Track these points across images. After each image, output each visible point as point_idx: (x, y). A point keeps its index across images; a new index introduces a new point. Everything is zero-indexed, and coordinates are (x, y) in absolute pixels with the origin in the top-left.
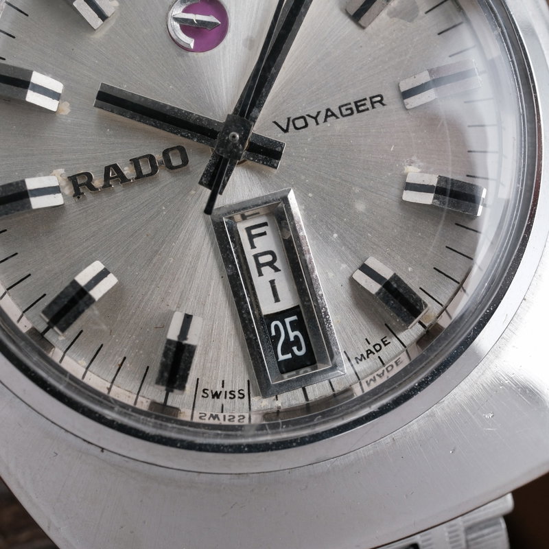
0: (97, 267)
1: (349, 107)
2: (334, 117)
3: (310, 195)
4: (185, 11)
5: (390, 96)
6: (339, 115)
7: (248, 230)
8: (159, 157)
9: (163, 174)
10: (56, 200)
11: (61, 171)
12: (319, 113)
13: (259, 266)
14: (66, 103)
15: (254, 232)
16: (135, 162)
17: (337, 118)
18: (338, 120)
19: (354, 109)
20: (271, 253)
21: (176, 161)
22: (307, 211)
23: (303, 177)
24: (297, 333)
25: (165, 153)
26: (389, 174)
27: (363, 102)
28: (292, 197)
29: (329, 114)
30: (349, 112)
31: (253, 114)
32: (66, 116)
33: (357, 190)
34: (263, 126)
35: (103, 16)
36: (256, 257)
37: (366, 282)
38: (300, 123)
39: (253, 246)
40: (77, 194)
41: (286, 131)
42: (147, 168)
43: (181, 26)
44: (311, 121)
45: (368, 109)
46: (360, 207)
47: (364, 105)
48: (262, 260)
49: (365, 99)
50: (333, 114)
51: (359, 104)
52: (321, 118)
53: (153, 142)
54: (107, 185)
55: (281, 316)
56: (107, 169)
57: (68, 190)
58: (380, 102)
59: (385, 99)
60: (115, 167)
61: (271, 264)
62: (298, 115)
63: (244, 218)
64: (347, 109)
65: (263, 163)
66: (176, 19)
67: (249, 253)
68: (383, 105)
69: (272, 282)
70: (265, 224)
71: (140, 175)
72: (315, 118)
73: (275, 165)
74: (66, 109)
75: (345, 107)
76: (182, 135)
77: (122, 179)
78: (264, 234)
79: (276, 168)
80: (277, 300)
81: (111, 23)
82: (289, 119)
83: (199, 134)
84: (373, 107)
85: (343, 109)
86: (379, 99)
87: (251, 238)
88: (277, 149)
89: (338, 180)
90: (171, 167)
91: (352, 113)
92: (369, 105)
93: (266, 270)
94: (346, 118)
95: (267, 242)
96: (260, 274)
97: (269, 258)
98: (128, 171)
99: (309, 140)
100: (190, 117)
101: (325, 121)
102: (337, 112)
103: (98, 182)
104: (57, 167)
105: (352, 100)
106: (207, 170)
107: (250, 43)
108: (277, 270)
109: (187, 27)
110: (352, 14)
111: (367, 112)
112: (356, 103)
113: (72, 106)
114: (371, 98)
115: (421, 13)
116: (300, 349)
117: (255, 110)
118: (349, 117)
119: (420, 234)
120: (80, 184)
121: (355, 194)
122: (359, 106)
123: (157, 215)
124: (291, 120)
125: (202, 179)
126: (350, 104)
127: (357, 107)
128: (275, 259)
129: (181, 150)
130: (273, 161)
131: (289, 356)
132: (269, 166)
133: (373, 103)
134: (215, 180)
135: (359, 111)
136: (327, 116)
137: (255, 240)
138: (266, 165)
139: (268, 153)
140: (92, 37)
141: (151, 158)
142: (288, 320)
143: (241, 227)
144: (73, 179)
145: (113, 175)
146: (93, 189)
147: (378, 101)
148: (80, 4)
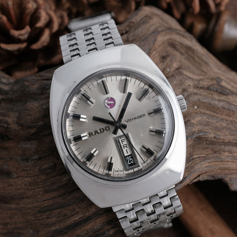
0: (95, 149)
3: (133, 134)
4: (108, 101)
5: (146, 114)
7: (122, 140)
8: (104, 128)
9: (105, 131)
10: (86, 138)
11: (87, 132)
13: (124, 147)
15: (122, 141)
16: (100, 130)
20: (126, 144)
21: (107, 129)
22: (132, 137)
23: (131, 130)
24: (132, 159)
25: (106, 128)
26: (147, 129)
28: (129, 134)
29: (135, 118)
31: (121, 120)
34: (123, 122)
35: (92, 103)
36: (123, 145)
37: (143, 149)
38: (130, 120)
39: (123, 144)
40: (90, 136)
41: (127, 122)
42: (102, 131)
44: (132, 120)
46: (142, 135)
48: (124, 146)
52: (134, 119)
53: (103, 126)
54: (95, 134)
55: (128, 156)
56: (95, 131)
57: (88, 136)
60: (97, 131)
61: (126, 147)
63: (121, 138)
66: (106, 103)
67: (122, 145)
69: (126, 150)
70: (125, 139)
71: (101, 132)
74: (87, 121)
76: (108, 124)
77: (98, 133)
79: (126, 129)
80: (128, 153)
81: (94, 104)
83: (111, 124)
85: (138, 117)
87: (122, 142)
90: (107, 130)
92: (142, 116)
93: (125, 148)
95: (125, 142)
96: (124, 149)
97: (126, 145)
98: (99, 131)
99: (132, 123)
102: (136, 118)
103: (93, 134)
105: (139, 115)
106: (113, 131)
107: (120, 106)
108: (127, 148)
109: (108, 104)
110: (138, 99)
113: (88, 120)
115: (151, 98)
116: (132, 162)
117: (121, 119)
118: (139, 119)
119: (153, 139)
120: (90, 134)
121: (141, 133)
122: (140, 117)
123: (105, 139)
124: (128, 120)
129: (109, 127)
131: (130, 163)
134: (115, 132)
138: (124, 129)
139: (125, 127)
140: (91, 107)
141: (103, 129)
142: (130, 157)
143: (120, 140)
144: (89, 134)
145: (96, 132)
146: (93, 135)
147: (144, 115)
148: (88, 102)
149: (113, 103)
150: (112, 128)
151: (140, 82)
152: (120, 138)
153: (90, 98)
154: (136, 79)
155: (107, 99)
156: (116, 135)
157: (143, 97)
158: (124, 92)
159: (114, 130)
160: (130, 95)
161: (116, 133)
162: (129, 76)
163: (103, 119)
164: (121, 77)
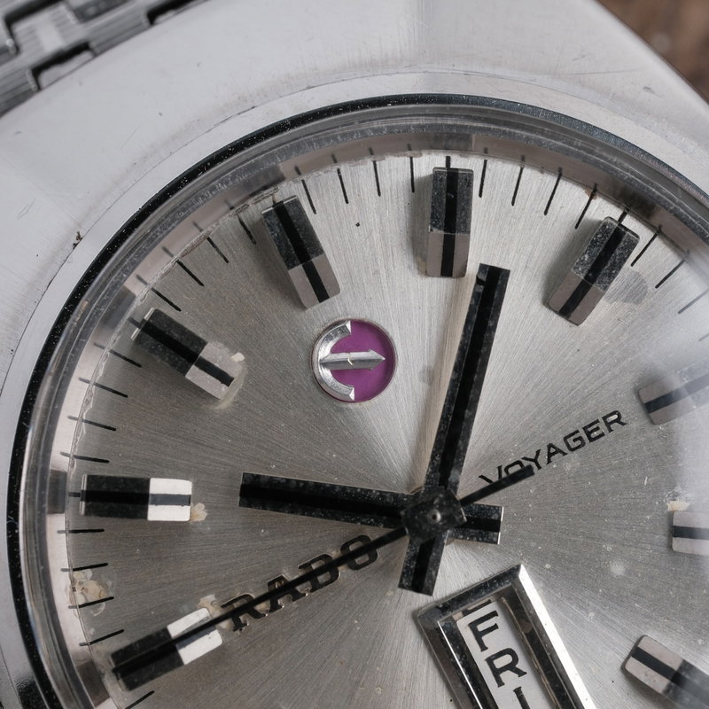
1: (576, 436)
2: (560, 454)
3: (547, 566)
5: (630, 410)
6: (566, 451)
7: (473, 626)
8: (335, 553)
9: (344, 573)
10: (212, 640)
11: (211, 597)
12: (538, 452)
13: (497, 673)
14: (200, 504)
15: (481, 627)
17: (565, 454)
18: (566, 456)
19: (585, 437)
20: (509, 651)
23: (533, 544)
25: (345, 548)
26: (648, 517)
27: (595, 426)
28: (525, 577)
29: (553, 451)
30: (579, 443)
31: (452, 478)
32: (202, 522)
33: (609, 548)
35: (225, 379)
36: (490, 661)
37: (646, 675)
39: (483, 648)
40: (238, 626)
43: (332, 372)
45: (602, 435)
46: (618, 569)
47: (598, 429)
48: (499, 663)
49: (597, 421)
50: (558, 451)
51: (590, 429)
52: (543, 459)
53: (326, 536)
54: (275, 607)
56: (272, 585)
57: (225, 623)
58: (618, 420)
59: (623, 416)
60: (282, 580)
61: (511, 667)
62: (511, 461)
63: (466, 613)
64: (575, 440)
65: (478, 540)
66: (325, 364)
67: (480, 658)
68: (623, 424)
69: (518, 691)
70: (494, 614)
71: (316, 585)
72: (535, 460)
73: (495, 539)
74: (201, 513)
75: (572, 438)
76: (362, 523)
78: (495, 627)
79: (496, 543)
81: (238, 384)
82: (500, 468)
83: (385, 518)
84: (610, 430)
85: (570, 440)
86: (615, 417)
87: (478, 636)
88: (493, 518)
89: (581, 538)
90: (354, 566)
91: (583, 444)
92: (602, 425)
93: (507, 676)
94: (575, 453)
95: (502, 638)
96: (500, 683)
97: (507, 659)
99: (531, 491)
100: (369, 497)
101: (549, 461)
102: (563, 447)
104: (205, 594)
105: (579, 426)
106: (406, 567)
108: (520, 673)
110: (558, 310)
111: (602, 439)
112: (585, 429)
113: (209, 508)
114: (605, 418)
115: (651, 288)
117: (454, 473)
118: (580, 450)
119: (705, 591)
120: (237, 612)
121: (607, 553)
122: (590, 433)
123: (349, 633)
124: (503, 469)
125: (401, 580)
126: (577, 432)
127: (588, 434)
128: (515, 659)
130: (491, 534)
132: (487, 542)
133: (608, 424)
134: (419, 576)
135: (591, 440)
136: (550, 455)
137: (485, 638)
138: (483, 541)
139: (484, 523)
140: (217, 408)
141: (327, 560)
143: (463, 624)
144: (228, 607)
145: (280, 590)
146: (257, 615)
147: (614, 420)
148: (195, 375)
149: (378, 360)
151: (550, 180)
152: (457, 615)
153: (202, 344)
154: (523, 161)
155: (329, 338)
156: (429, 593)
157: (596, 287)
158: (449, 266)
159: (409, 561)
160: (493, 282)
161: (427, 582)
162: (464, 147)
163: (317, 485)
164: (411, 158)
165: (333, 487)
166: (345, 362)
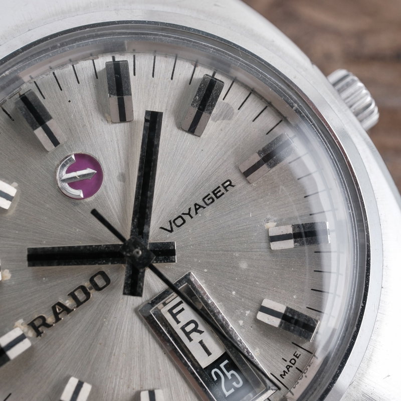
0: (73, 382)
1: (209, 197)
2: (201, 209)
3: (206, 270)
4: (68, 172)
5: (236, 178)
6: (205, 206)
7: (170, 311)
8: (87, 284)
9: (93, 293)
10: (25, 345)
11: (21, 321)
12: (190, 209)
13: (187, 334)
14: (6, 270)
15: (175, 311)
16: (72, 295)
17: (204, 208)
18: (205, 209)
19: (214, 196)
20: (193, 321)
21: (100, 282)
22: (208, 283)
23: (196, 260)
24: (232, 372)
25: (92, 280)
26: (255, 234)
27: (218, 190)
28: (195, 277)
29: (197, 207)
30: (211, 200)
31: (145, 230)
32: (9, 280)
33: (237, 255)
34: (155, 233)
36: (183, 329)
37: (268, 319)
38: (179, 221)
39: (178, 322)
40: (39, 334)
41: (171, 231)
42: (82, 295)
43: (68, 184)
44: (186, 217)
45: (223, 194)
46: (244, 265)
47: (220, 191)
48: (188, 329)
49: (219, 187)
50: (200, 207)
51: (216, 192)
52: (193, 212)
53: (80, 275)
54: (58, 319)
55: (216, 364)
56: (54, 308)
57: (31, 333)
58: (230, 185)
59: (232, 182)
60: (59, 304)
61: (195, 330)
62: (176, 217)
63: (165, 304)
64: (208, 199)
65: (164, 262)
66: (64, 181)
67: (177, 328)
68: (233, 186)
69: (201, 342)
70: (180, 303)
71: (79, 303)
72: (189, 214)
73: (173, 260)
74: (8, 275)
75: (207, 198)
76: (99, 264)
77: (68, 310)
78: (183, 309)
79: (175, 262)
80: (209, 354)
81: (16, 200)
82: (170, 221)
83: (111, 259)
84: (227, 191)
85: (206, 200)
86: (228, 183)
87: (174, 316)
88: (171, 248)
89: (221, 252)
90: (98, 289)
91: (213, 201)
92: (223, 190)
93: (194, 335)
94: (210, 206)
95: (187, 315)
96: (190, 340)
97: (192, 326)
98: (69, 303)
99: (190, 231)
100: (100, 249)
101: (197, 213)
102: (202, 204)
103: (50, 319)
104: (17, 319)
105: (210, 191)
106: (126, 283)
108: (201, 332)
109: (74, 184)
110: (187, 130)
111: (223, 196)
112: (213, 192)
113: (11, 271)
114: (223, 185)
115: (236, 110)
116: (238, 383)
117: (146, 227)
118: (213, 204)
119: (292, 269)
120: (38, 326)
121: (236, 257)
122: (216, 194)
123: (102, 327)
124: (172, 221)
125: (124, 291)
126: (209, 194)
127: (215, 195)
128: (197, 325)
129: (103, 274)
130: (171, 257)
131: (232, 390)
132: (169, 262)
133: (225, 188)
134: (134, 287)
135: (217, 198)
136: (196, 210)
137: (178, 317)
138: (167, 262)
139: (166, 252)
140: (7, 215)
141: (83, 288)
142: (222, 366)
143: (164, 311)
144: (32, 325)
145: (60, 310)
146: (48, 326)
147: (228, 184)
149: (93, 173)
150: (119, 274)
151: (171, 61)
152: (160, 305)
154: (155, 53)
155: (64, 166)
156: (140, 295)
157: (205, 114)
158: (123, 118)
159: (127, 279)
161: (138, 290)
162: (121, 49)
163: (70, 247)
164: (93, 60)
165: (79, 247)
166: (75, 177)
